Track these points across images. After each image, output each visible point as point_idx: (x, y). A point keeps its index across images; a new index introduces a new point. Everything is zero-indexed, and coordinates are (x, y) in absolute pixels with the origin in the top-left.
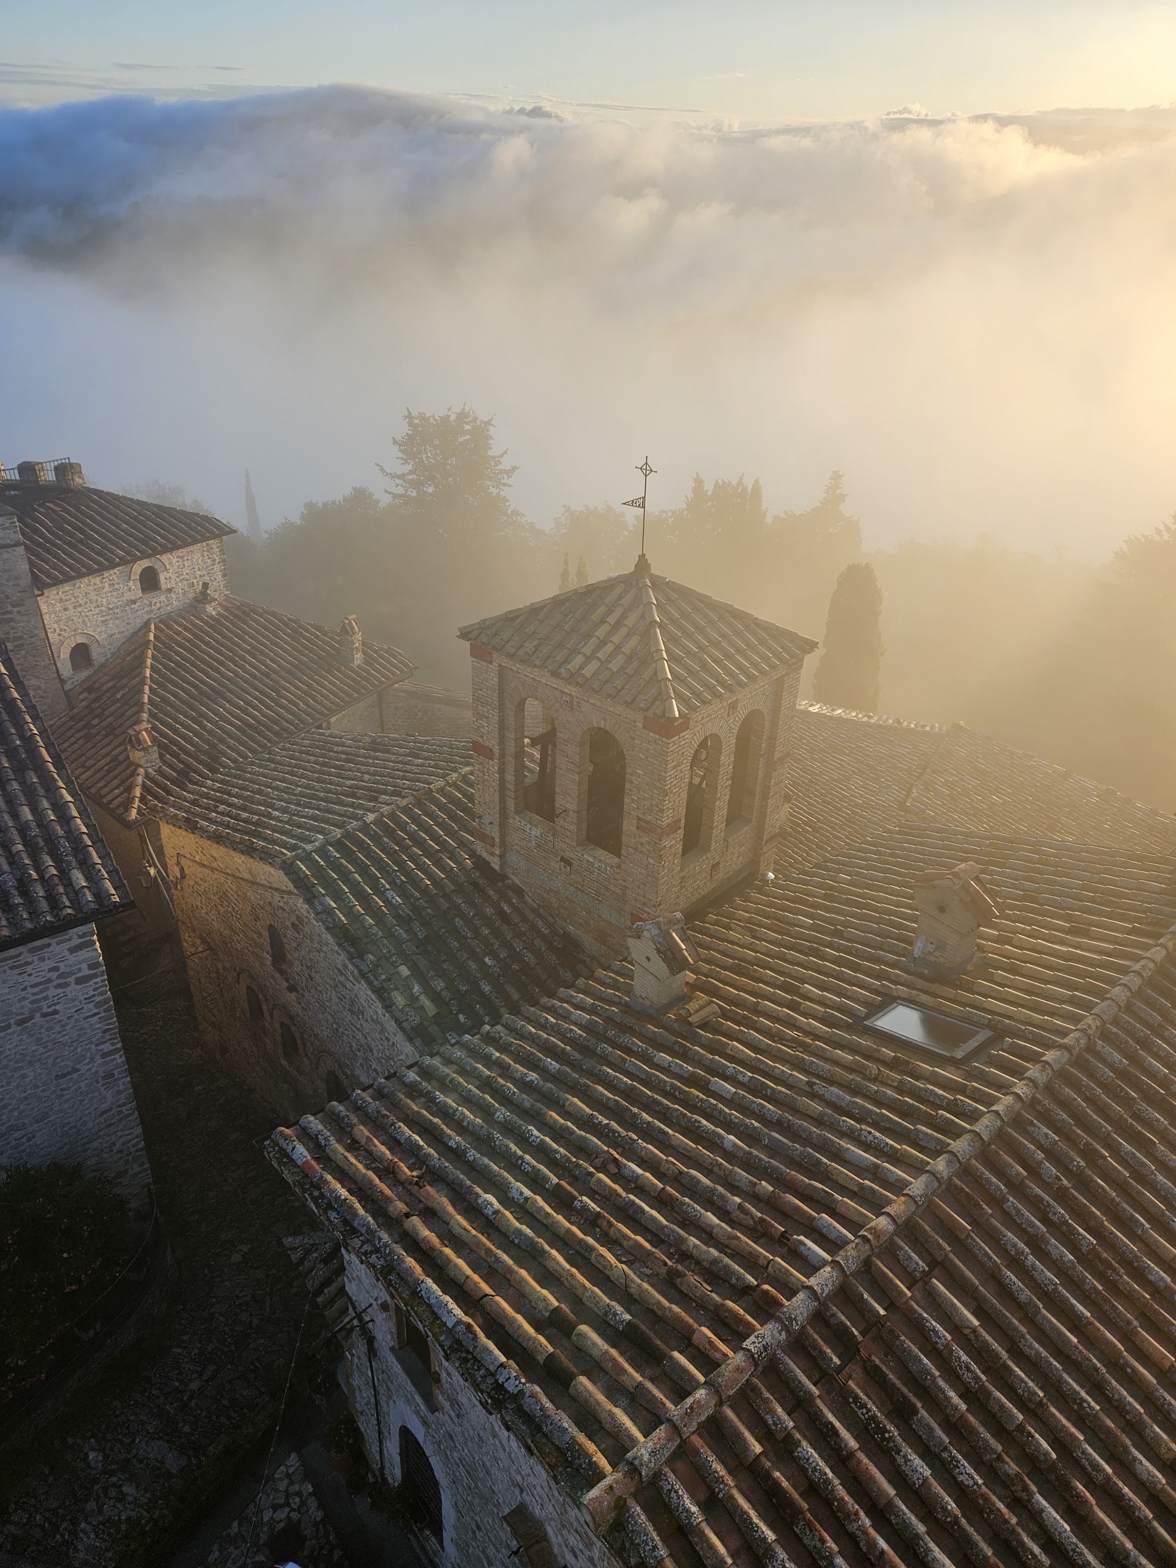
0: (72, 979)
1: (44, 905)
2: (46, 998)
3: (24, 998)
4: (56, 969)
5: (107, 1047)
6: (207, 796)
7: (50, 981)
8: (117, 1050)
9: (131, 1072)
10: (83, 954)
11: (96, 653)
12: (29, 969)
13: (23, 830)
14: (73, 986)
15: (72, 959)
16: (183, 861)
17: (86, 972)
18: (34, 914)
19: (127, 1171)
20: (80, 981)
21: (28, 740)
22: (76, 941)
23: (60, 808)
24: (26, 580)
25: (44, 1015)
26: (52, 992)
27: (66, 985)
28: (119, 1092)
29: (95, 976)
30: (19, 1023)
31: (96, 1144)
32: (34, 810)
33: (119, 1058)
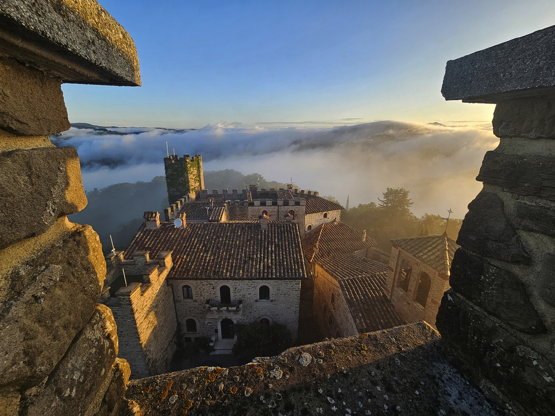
0: (294, 290)
1: (294, 274)
2: (289, 292)
3: (286, 290)
4: (292, 287)
5: (297, 306)
6: (326, 261)
7: (291, 288)
8: (298, 307)
9: (300, 313)
10: (297, 285)
11: (312, 227)
12: (288, 285)
13: (294, 258)
14: (294, 291)
15: (295, 286)
16: (318, 273)
17: (297, 289)
18: (292, 275)
19: (293, 333)
20: (296, 291)
21: (298, 242)
22: (297, 283)
23: (301, 256)
24: (304, 212)
25: (288, 295)
26: (290, 291)
27: (293, 290)
28: (296, 316)
29: (298, 291)
30: (284, 295)
31: (290, 325)
32: (296, 255)
33: (298, 309)
